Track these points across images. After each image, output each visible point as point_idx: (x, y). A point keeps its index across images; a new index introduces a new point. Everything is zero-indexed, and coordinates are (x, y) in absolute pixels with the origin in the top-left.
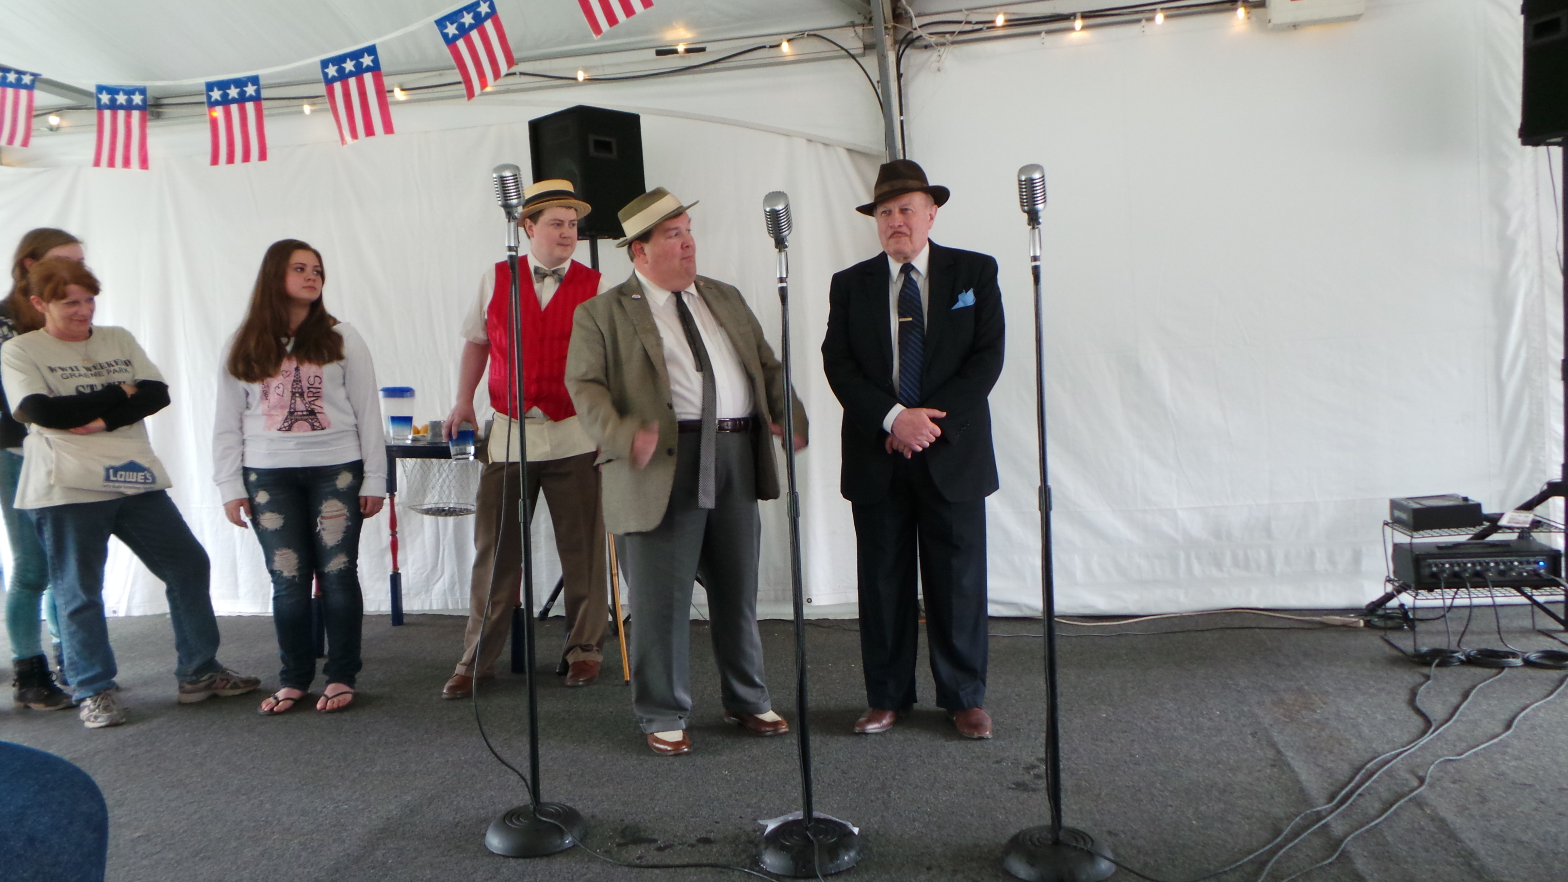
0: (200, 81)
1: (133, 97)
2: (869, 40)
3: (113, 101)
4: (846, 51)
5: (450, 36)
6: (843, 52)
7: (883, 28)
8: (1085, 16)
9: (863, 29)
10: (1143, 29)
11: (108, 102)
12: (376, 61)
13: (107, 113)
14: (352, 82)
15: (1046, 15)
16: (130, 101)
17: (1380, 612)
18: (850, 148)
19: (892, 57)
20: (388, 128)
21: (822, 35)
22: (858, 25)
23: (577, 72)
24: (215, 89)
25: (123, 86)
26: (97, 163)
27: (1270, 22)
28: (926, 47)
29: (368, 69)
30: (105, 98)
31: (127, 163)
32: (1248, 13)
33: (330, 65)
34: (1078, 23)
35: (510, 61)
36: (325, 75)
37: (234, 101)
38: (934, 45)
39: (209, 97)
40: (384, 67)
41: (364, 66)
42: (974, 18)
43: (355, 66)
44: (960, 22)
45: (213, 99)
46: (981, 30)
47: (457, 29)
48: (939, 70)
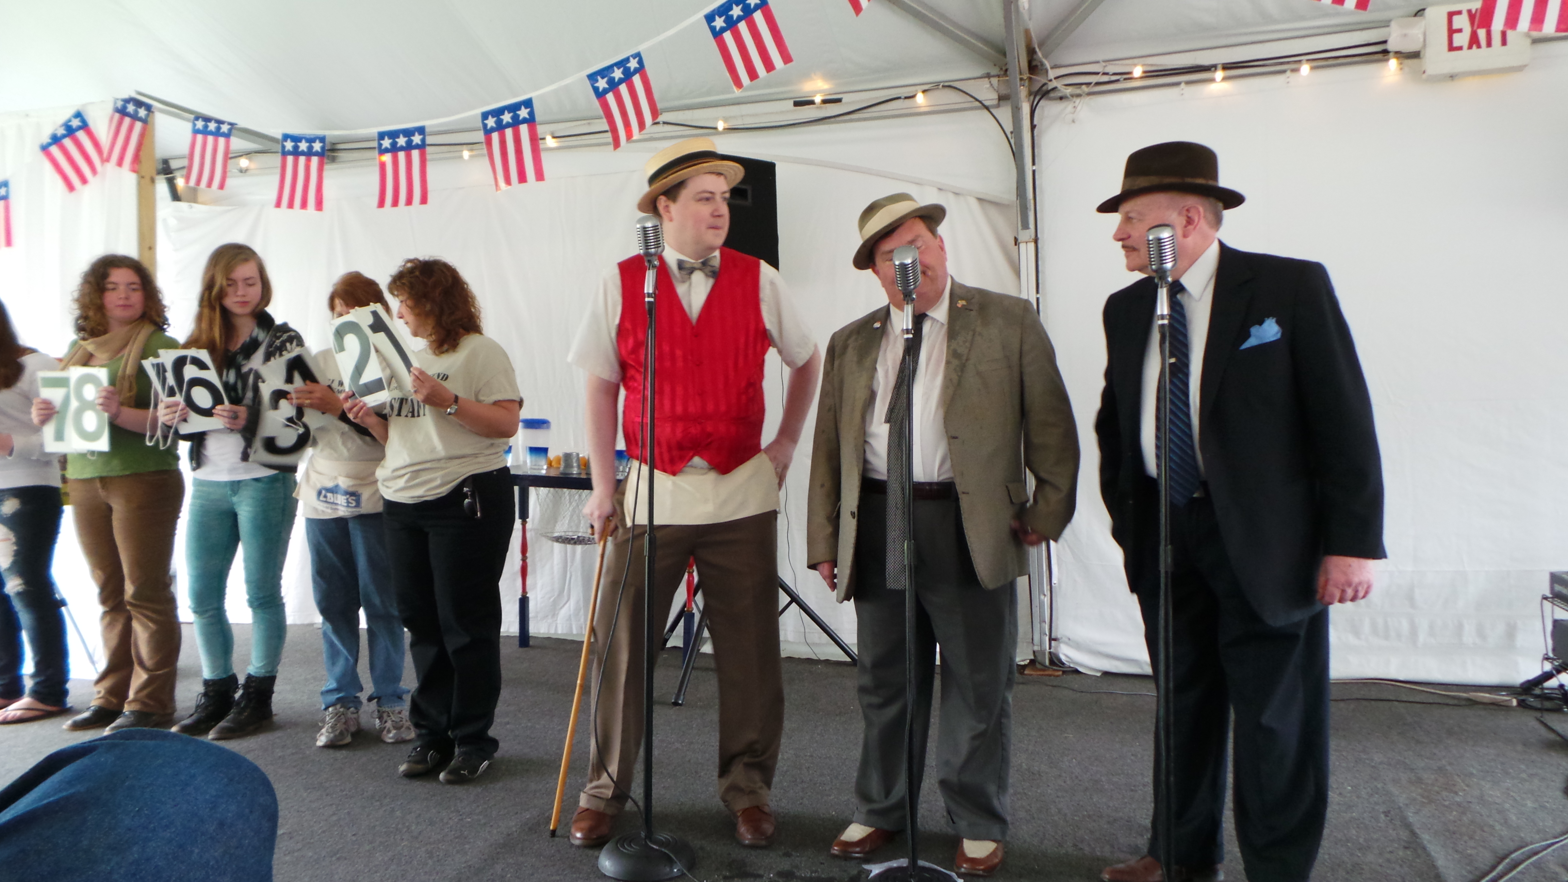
0: (374, 131)
1: (313, 144)
2: (1004, 91)
3: (296, 147)
4: (980, 102)
5: (601, 90)
6: (977, 104)
7: (1018, 79)
8: (1226, 67)
9: (999, 81)
10: (1288, 80)
11: (291, 149)
12: (532, 114)
13: (290, 159)
14: (509, 132)
15: (1186, 66)
16: (310, 148)
17: (1537, 691)
18: (981, 197)
19: (1026, 108)
20: (540, 176)
21: (958, 87)
22: (994, 76)
23: (718, 121)
24: (386, 138)
25: (305, 134)
26: (278, 204)
27: (1424, 72)
28: (1061, 98)
29: (525, 121)
30: (289, 145)
31: (304, 205)
32: (1401, 64)
33: (490, 117)
34: (1219, 74)
35: (655, 113)
36: (485, 126)
37: (402, 148)
38: (1068, 95)
39: (380, 145)
40: (538, 118)
41: (521, 118)
42: (1111, 69)
43: (512, 118)
44: (1097, 73)
45: (383, 147)
46: (1117, 81)
47: (608, 83)
48: (1073, 121)
